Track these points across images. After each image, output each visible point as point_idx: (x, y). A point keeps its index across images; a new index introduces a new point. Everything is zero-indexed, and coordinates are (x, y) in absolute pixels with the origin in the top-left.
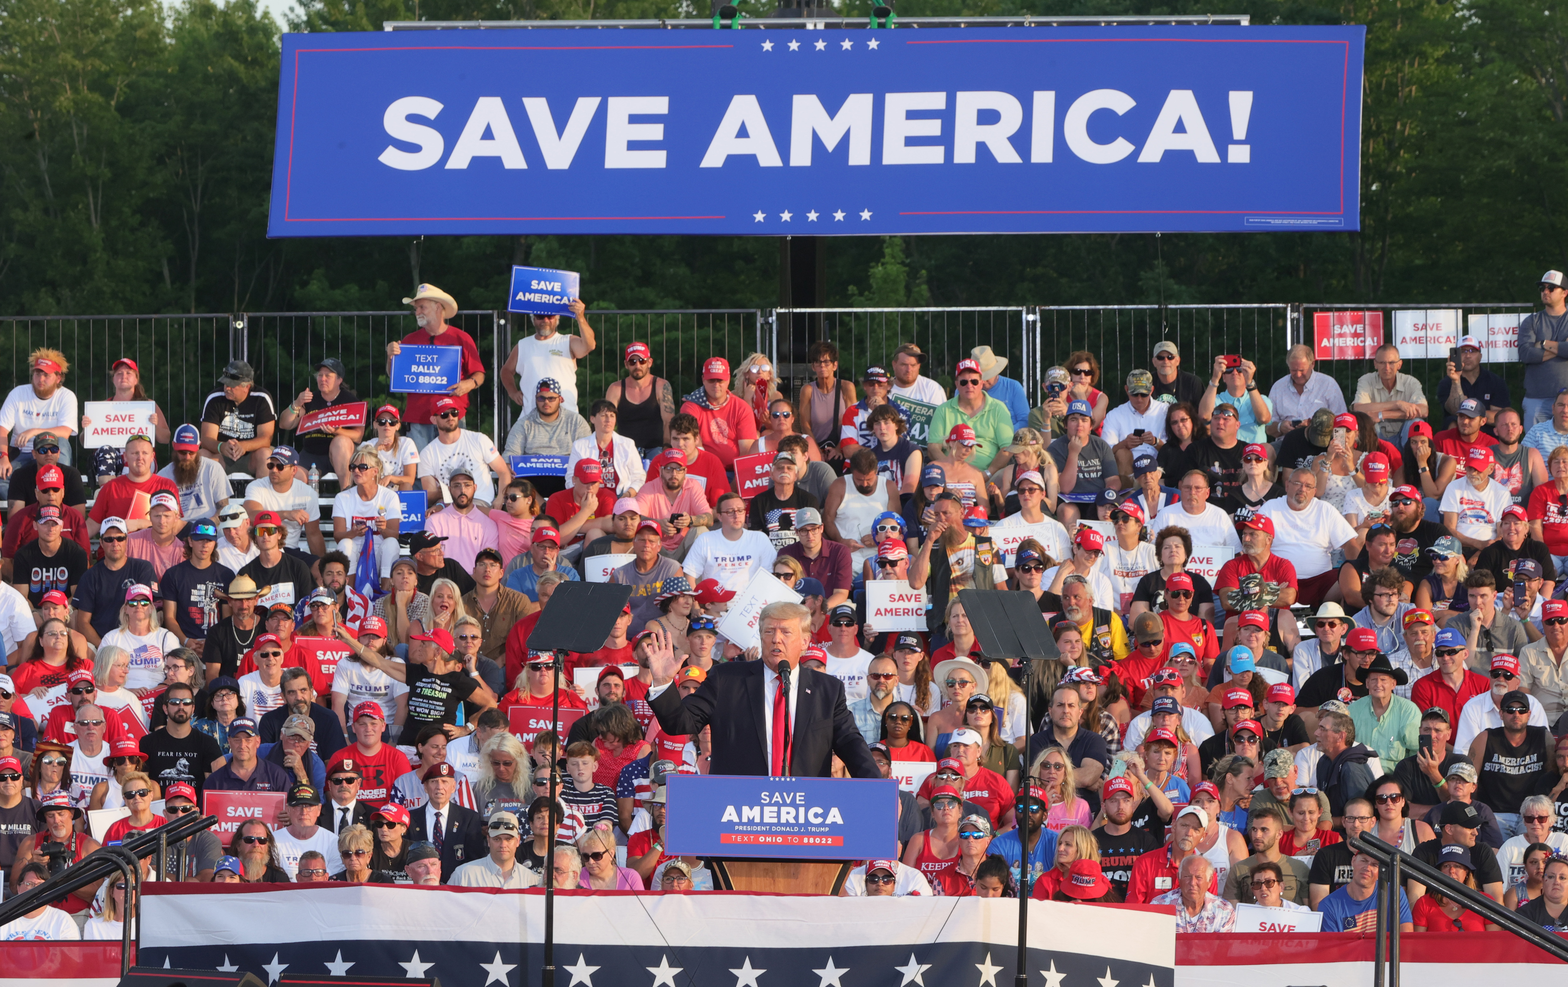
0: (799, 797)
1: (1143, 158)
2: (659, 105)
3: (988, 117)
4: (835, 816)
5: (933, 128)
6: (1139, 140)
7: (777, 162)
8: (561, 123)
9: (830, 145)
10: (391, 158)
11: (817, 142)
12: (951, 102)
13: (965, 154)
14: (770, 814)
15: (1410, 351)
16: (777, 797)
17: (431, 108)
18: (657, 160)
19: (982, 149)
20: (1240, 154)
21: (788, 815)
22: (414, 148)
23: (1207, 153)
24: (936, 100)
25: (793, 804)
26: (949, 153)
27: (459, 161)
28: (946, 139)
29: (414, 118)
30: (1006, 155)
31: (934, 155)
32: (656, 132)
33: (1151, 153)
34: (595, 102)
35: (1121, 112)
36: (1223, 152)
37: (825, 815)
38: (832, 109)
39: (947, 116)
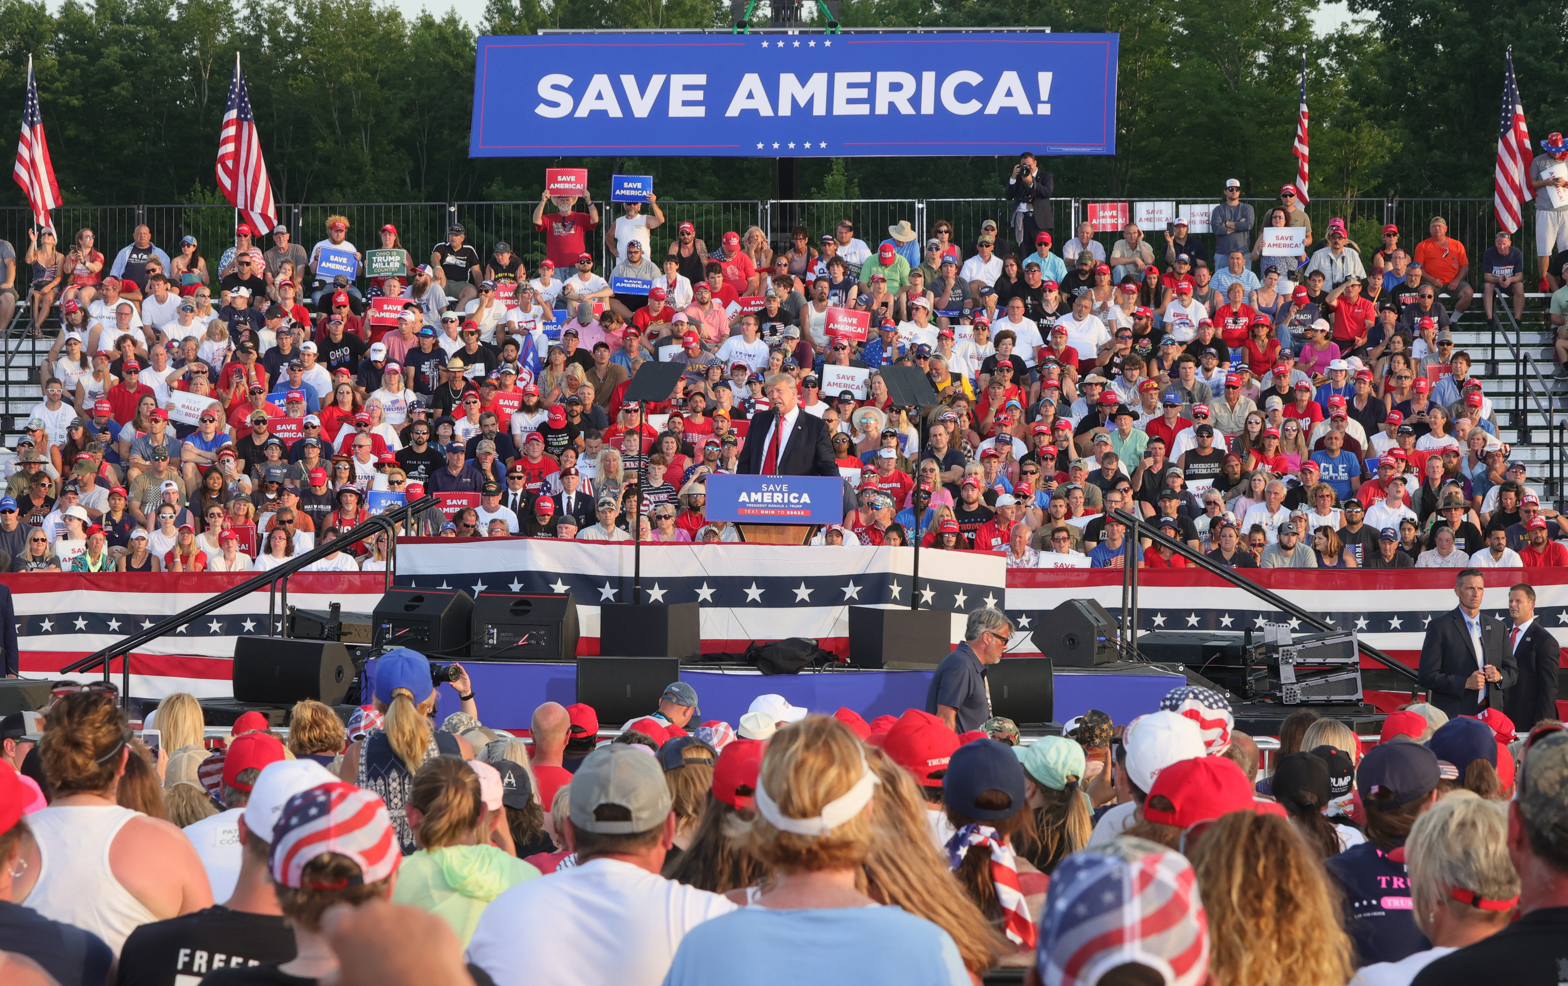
0: (785, 487)
1: (987, 112)
2: (701, 79)
3: (896, 87)
4: (806, 498)
5: (863, 93)
6: (985, 101)
7: (771, 114)
8: (642, 89)
9: (802, 103)
10: (542, 110)
11: (794, 101)
12: (874, 78)
13: (882, 109)
14: (767, 498)
15: (1143, 225)
16: (771, 487)
17: (566, 81)
18: (699, 112)
19: (892, 106)
20: (1044, 109)
21: (778, 497)
22: (555, 105)
23: (1025, 109)
24: (864, 77)
25: (781, 491)
26: (873, 109)
27: (582, 112)
28: (871, 100)
29: (555, 87)
30: (906, 109)
31: (863, 110)
32: (699, 95)
33: (992, 109)
34: (663, 77)
35: (974, 83)
36: (1034, 108)
37: (799, 498)
38: (803, 82)
39: (872, 87)
